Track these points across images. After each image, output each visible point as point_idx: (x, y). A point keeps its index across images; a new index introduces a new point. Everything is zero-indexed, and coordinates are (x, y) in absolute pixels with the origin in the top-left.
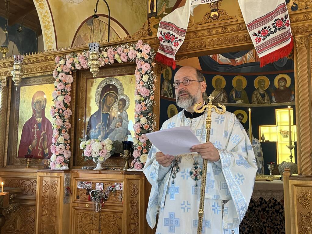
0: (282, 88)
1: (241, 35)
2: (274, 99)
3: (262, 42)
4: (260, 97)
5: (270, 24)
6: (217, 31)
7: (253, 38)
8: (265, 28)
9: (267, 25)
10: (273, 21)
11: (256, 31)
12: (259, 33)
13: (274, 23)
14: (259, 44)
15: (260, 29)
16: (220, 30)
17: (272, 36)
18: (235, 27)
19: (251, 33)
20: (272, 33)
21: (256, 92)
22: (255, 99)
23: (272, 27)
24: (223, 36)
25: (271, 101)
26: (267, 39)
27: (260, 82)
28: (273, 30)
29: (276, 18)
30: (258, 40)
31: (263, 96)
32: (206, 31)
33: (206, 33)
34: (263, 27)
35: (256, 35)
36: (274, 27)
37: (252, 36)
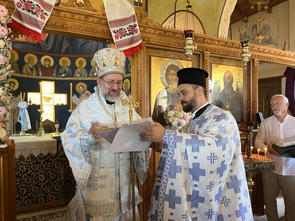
0: (47, 66)
1: (100, 28)
2: (40, 73)
3: (120, 39)
4: (29, 70)
5: (125, 27)
6: (80, 18)
7: (113, 35)
8: (122, 29)
9: (123, 27)
10: (128, 26)
11: (116, 29)
12: (118, 31)
13: (129, 27)
14: (117, 40)
15: (118, 28)
16: (83, 18)
17: (127, 37)
18: (96, 20)
19: (112, 30)
20: (128, 35)
21: (26, 66)
22: (24, 71)
23: (127, 30)
24: (84, 23)
25: (38, 75)
26: (124, 38)
27: (29, 58)
28: (128, 32)
29: (131, 24)
30: (117, 37)
31: (32, 70)
32: (70, 14)
33: (69, 15)
34: (120, 28)
35: (115, 32)
36: (129, 30)
37: (112, 33)
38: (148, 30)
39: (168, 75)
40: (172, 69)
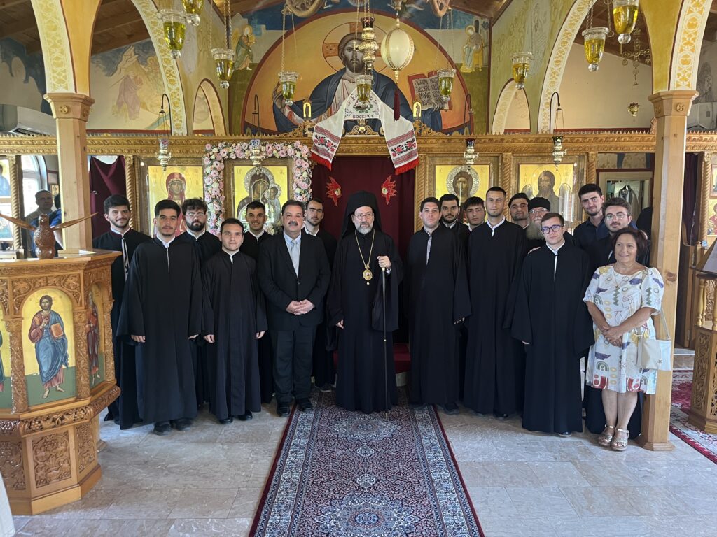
5: (403, 144)
7: (391, 153)
8: (399, 146)
10: (405, 142)
11: (393, 147)
12: (395, 149)
13: (406, 144)
14: (395, 157)
15: (396, 146)
16: (365, 141)
18: (376, 141)
19: (389, 149)
20: (405, 151)
23: (404, 147)
26: (401, 155)
29: (408, 141)
35: (392, 150)
37: (390, 151)
38: (429, 141)
39: (456, 184)
40: (461, 176)
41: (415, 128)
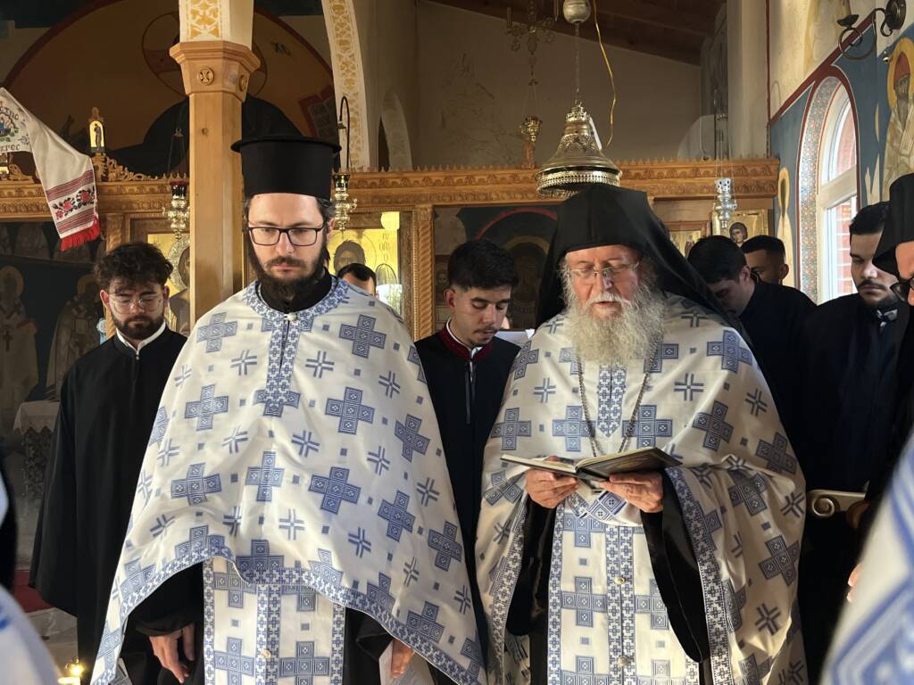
3: (64, 218)
5: (74, 195)
7: (53, 212)
8: (69, 199)
9: (71, 196)
11: (57, 202)
12: (61, 205)
13: (78, 194)
14: (60, 220)
15: (62, 200)
17: (75, 212)
19: (50, 204)
20: (76, 208)
23: (75, 200)
26: (70, 214)
28: (76, 204)
29: (81, 189)
30: (59, 215)
34: (66, 198)
35: (56, 207)
36: (78, 200)
41: (96, 168)
